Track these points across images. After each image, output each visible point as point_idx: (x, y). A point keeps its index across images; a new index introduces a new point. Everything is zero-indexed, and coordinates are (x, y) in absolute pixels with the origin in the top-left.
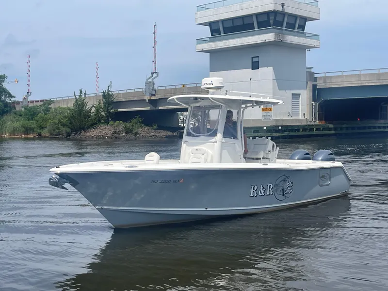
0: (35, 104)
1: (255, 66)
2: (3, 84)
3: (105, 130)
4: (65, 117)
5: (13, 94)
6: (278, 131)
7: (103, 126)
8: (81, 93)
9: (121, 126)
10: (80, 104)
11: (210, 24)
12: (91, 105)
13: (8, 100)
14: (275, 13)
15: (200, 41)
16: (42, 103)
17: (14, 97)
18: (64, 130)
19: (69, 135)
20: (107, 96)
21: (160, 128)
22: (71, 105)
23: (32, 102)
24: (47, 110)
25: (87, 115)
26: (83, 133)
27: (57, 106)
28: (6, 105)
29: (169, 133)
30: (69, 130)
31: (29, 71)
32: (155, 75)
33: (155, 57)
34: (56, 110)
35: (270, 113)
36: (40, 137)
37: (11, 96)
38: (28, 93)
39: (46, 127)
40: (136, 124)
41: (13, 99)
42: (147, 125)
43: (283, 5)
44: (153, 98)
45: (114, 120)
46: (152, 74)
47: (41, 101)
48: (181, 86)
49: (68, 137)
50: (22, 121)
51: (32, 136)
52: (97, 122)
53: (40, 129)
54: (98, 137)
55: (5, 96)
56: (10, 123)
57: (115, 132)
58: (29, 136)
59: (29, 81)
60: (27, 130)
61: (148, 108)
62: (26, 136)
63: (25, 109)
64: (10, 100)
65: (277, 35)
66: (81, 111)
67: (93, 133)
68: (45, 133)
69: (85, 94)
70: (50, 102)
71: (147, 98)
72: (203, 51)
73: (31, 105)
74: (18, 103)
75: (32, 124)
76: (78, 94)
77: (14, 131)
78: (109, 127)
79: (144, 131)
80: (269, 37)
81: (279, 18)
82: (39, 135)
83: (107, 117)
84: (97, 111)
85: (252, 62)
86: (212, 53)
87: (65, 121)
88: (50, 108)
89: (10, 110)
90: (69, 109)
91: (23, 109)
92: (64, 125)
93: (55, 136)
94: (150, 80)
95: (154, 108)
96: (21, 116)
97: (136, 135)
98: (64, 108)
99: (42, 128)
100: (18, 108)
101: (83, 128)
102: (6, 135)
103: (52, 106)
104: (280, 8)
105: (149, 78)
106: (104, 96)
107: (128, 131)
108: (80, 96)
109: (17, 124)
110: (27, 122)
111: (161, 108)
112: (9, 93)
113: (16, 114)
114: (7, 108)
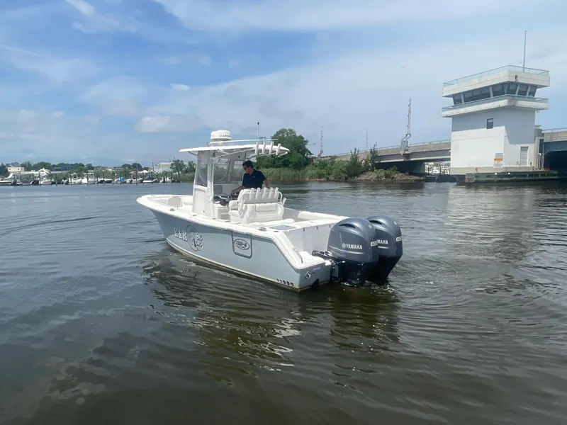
0: (325, 158)
1: (490, 126)
2: (306, 146)
3: (372, 176)
4: (345, 167)
6: (508, 176)
7: (370, 173)
8: (355, 150)
9: (382, 173)
10: (355, 158)
11: (454, 96)
12: (362, 159)
13: (309, 156)
14: (509, 83)
15: (445, 109)
16: (330, 158)
17: (313, 154)
18: (344, 175)
19: (346, 179)
20: (373, 152)
21: (411, 174)
22: (349, 159)
24: (333, 163)
25: (359, 165)
26: (356, 178)
27: (340, 159)
28: (307, 159)
29: (417, 178)
30: (347, 176)
31: (322, 137)
32: (408, 136)
34: (339, 163)
35: (501, 162)
36: (328, 180)
37: (311, 154)
38: (321, 151)
39: (332, 174)
40: (393, 171)
41: (311, 156)
42: (401, 172)
43: (516, 77)
44: (406, 152)
45: (378, 168)
47: (329, 156)
48: (428, 143)
49: (346, 181)
50: (317, 170)
51: (323, 180)
52: (366, 169)
54: (366, 180)
55: (307, 154)
56: (310, 171)
57: (378, 177)
59: (322, 143)
60: (320, 176)
61: (403, 160)
62: (320, 180)
63: (319, 162)
65: (510, 101)
66: (355, 162)
67: (363, 177)
68: (331, 177)
69: (358, 151)
70: (335, 157)
71: (402, 153)
72: (447, 117)
73: (323, 159)
74: (315, 158)
75: (324, 171)
76: (353, 151)
77: (312, 177)
78: (374, 173)
79: (399, 176)
80: (503, 102)
81: (512, 87)
82: (328, 179)
83: (373, 166)
84: (366, 162)
85: (488, 123)
86: (454, 117)
87: (344, 169)
89: (310, 163)
90: (347, 161)
92: (343, 172)
93: (338, 180)
94: (405, 140)
95: (406, 160)
96: (316, 166)
97: (393, 179)
98: (344, 161)
99: (329, 174)
100: (315, 161)
101: (357, 174)
102: (307, 179)
103: (336, 160)
104: (513, 80)
106: (371, 152)
107: (387, 176)
108: (355, 152)
109: (313, 172)
110: (320, 170)
111: (412, 159)
112: (310, 152)
113: (313, 165)
114: (308, 162)
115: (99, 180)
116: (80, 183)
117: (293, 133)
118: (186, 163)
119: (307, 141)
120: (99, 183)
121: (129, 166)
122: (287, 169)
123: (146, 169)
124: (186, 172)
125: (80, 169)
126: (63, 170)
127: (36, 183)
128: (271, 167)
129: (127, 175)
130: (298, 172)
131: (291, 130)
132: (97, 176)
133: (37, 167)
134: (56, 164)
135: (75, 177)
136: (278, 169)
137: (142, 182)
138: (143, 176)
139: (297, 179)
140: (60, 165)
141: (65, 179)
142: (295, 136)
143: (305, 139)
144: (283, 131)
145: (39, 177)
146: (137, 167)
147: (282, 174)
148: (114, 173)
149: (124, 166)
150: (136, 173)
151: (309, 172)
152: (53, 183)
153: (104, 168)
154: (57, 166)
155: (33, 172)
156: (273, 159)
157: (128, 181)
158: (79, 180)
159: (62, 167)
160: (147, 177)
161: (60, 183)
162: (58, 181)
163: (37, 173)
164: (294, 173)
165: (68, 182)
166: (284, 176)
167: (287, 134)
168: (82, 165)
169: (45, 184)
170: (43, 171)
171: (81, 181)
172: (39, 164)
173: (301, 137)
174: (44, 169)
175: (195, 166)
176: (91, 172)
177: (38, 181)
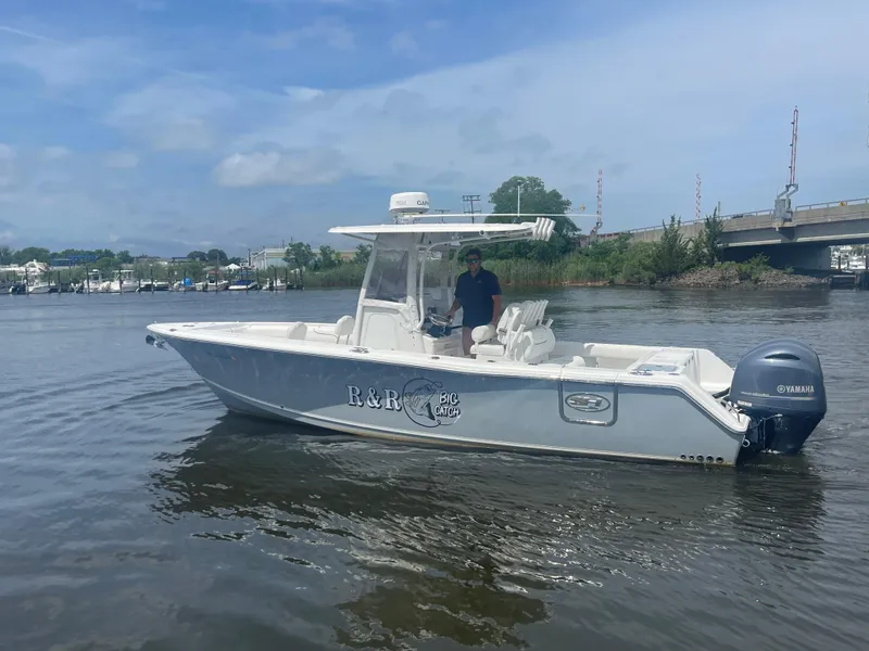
0: (606, 238)
2: (566, 212)
3: (708, 275)
4: (649, 256)
5: (578, 226)
7: (706, 269)
8: (673, 218)
9: (732, 268)
10: (671, 236)
12: (688, 238)
13: (570, 234)
16: (616, 237)
17: (579, 230)
18: (647, 275)
19: (653, 282)
20: (712, 224)
21: (797, 271)
22: (658, 239)
23: (603, 236)
24: (623, 247)
25: (682, 253)
26: (674, 279)
27: (637, 240)
28: (568, 239)
29: (813, 280)
30: (653, 275)
31: (600, 192)
32: (792, 189)
33: (793, 160)
34: (636, 247)
36: (612, 284)
37: (575, 228)
38: (598, 223)
39: (621, 271)
40: (758, 265)
41: (577, 233)
42: (775, 267)
44: (788, 225)
45: (722, 259)
46: (788, 187)
47: (616, 234)
48: (838, 205)
49: (652, 285)
50: (589, 263)
51: (601, 284)
52: (697, 261)
53: (613, 274)
54: (697, 285)
55: (568, 228)
56: (573, 265)
57: (723, 278)
58: (597, 284)
59: (599, 206)
60: (595, 276)
61: (779, 241)
62: (593, 284)
63: (593, 246)
64: (574, 234)
66: (672, 247)
67: (690, 279)
68: (619, 279)
69: (679, 222)
70: (629, 235)
71: (777, 225)
73: (601, 240)
74: (584, 238)
75: (603, 266)
76: (668, 222)
77: (577, 277)
78: (713, 271)
79: (770, 277)
82: (612, 282)
83: (712, 256)
84: (697, 247)
87: (647, 262)
88: (629, 244)
89: (574, 248)
90: (655, 245)
91: (590, 246)
92: (646, 268)
93: (633, 284)
94: (784, 197)
95: (787, 241)
96: (587, 255)
97: (756, 282)
98: (647, 244)
99: (615, 272)
100: (583, 244)
101: (673, 273)
102: (567, 283)
103: (631, 241)
105: (782, 194)
106: (708, 224)
107: (744, 277)
108: (672, 225)
109: (581, 268)
110: (595, 263)
111: (800, 240)
112: (573, 225)
113: (580, 252)
114: (570, 246)
115: (143, 284)
116: (108, 291)
117: (539, 185)
118: (316, 250)
119: (568, 203)
120: (141, 290)
121: (202, 256)
122: (523, 260)
123: (236, 261)
124: (316, 267)
125: (106, 262)
126: (73, 264)
127: (20, 290)
129: (198, 275)
130: (547, 267)
131: (534, 180)
132: (139, 276)
133: (21, 259)
134: (60, 252)
135: (96, 278)
136: (503, 262)
137: (226, 288)
138: (230, 276)
139: (545, 282)
140: (67, 253)
141: (76, 282)
142: (542, 192)
143: (565, 200)
144: (515, 182)
145: (26, 278)
146: (218, 257)
147: (513, 271)
148: (171, 271)
149: (193, 256)
150: (217, 269)
151: (571, 266)
152: (53, 290)
153: (153, 259)
154: (60, 256)
155: (14, 268)
157: (199, 285)
158: (105, 284)
159: (72, 257)
160: (237, 278)
161: (65, 289)
162: (62, 287)
163: (23, 269)
164: (538, 269)
165: (82, 288)
166: (517, 275)
167: (526, 187)
168: (108, 254)
169: (37, 292)
170: (33, 266)
171: (109, 287)
172: (25, 251)
173: (555, 195)
174: (35, 262)
175: (333, 257)
176: (127, 269)
177: (24, 286)
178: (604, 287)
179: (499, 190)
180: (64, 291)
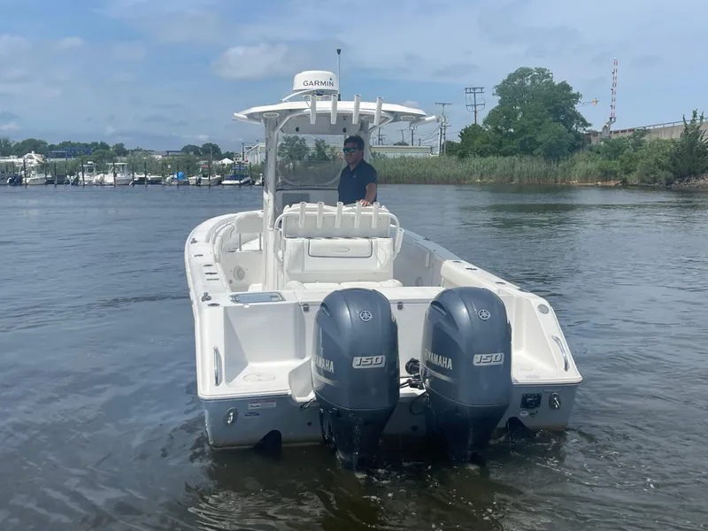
0: (620, 135)
2: (575, 106)
4: (666, 155)
5: (588, 121)
8: (695, 115)
10: (692, 133)
13: (581, 130)
16: (631, 134)
17: (590, 125)
18: (663, 175)
19: (669, 182)
22: (677, 136)
23: (616, 132)
24: (638, 145)
25: (702, 151)
26: (693, 180)
27: (654, 137)
28: (578, 136)
30: (670, 175)
31: (614, 85)
34: (652, 144)
36: (625, 185)
37: (586, 124)
38: (611, 118)
39: (635, 170)
41: (587, 129)
47: (630, 130)
49: (668, 187)
50: (600, 161)
51: (612, 183)
53: (626, 173)
55: (578, 124)
56: (583, 163)
58: (608, 184)
59: (614, 100)
60: (607, 175)
62: (605, 184)
63: (606, 142)
64: (584, 130)
66: (692, 144)
68: (633, 179)
69: (702, 118)
70: (645, 132)
73: (614, 137)
74: (595, 134)
75: (615, 165)
76: (689, 118)
77: (586, 177)
82: (624, 181)
87: (664, 161)
88: (644, 141)
89: (584, 145)
90: (673, 142)
91: (602, 143)
92: (663, 167)
93: (647, 185)
96: (599, 153)
98: (666, 142)
99: (628, 172)
100: (594, 142)
101: (694, 173)
102: (575, 182)
103: (646, 138)
108: (693, 121)
109: (591, 166)
110: (607, 161)
112: (583, 120)
113: (591, 150)
114: (579, 143)
115: (137, 177)
116: (101, 183)
117: (548, 76)
118: (311, 145)
119: (577, 96)
120: (135, 183)
121: (195, 149)
122: (528, 158)
123: (230, 156)
125: (101, 155)
126: (69, 156)
127: (17, 181)
128: (494, 153)
129: (190, 169)
130: (554, 166)
131: (541, 71)
132: (133, 168)
133: (20, 150)
134: (57, 144)
135: (91, 170)
136: (507, 159)
137: (219, 182)
138: (223, 171)
139: (551, 180)
140: (64, 145)
141: (71, 174)
142: (550, 84)
143: (574, 91)
144: (523, 73)
145: (24, 168)
146: (212, 151)
147: (517, 168)
148: (165, 164)
149: (187, 149)
150: (209, 164)
151: (581, 165)
152: (49, 182)
153: (147, 153)
154: (58, 148)
155: (13, 159)
156: (499, 136)
157: (193, 179)
158: (99, 177)
159: (68, 149)
160: (231, 173)
161: (61, 181)
162: (57, 178)
163: (21, 160)
164: (544, 167)
165: (77, 179)
166: (520, 174)
167: (533, 78)
168: (104, 146)
169: (34, 183)
170: (31, 158)
171: (102, 180)
172: (24, 143)
173: (565, 87)
174: (33, 154)
175: (328, 152)
176: (121, 161)
177: (21, 178)
178: (616, 187)
179: (504, 82)
180: (61, 183)
